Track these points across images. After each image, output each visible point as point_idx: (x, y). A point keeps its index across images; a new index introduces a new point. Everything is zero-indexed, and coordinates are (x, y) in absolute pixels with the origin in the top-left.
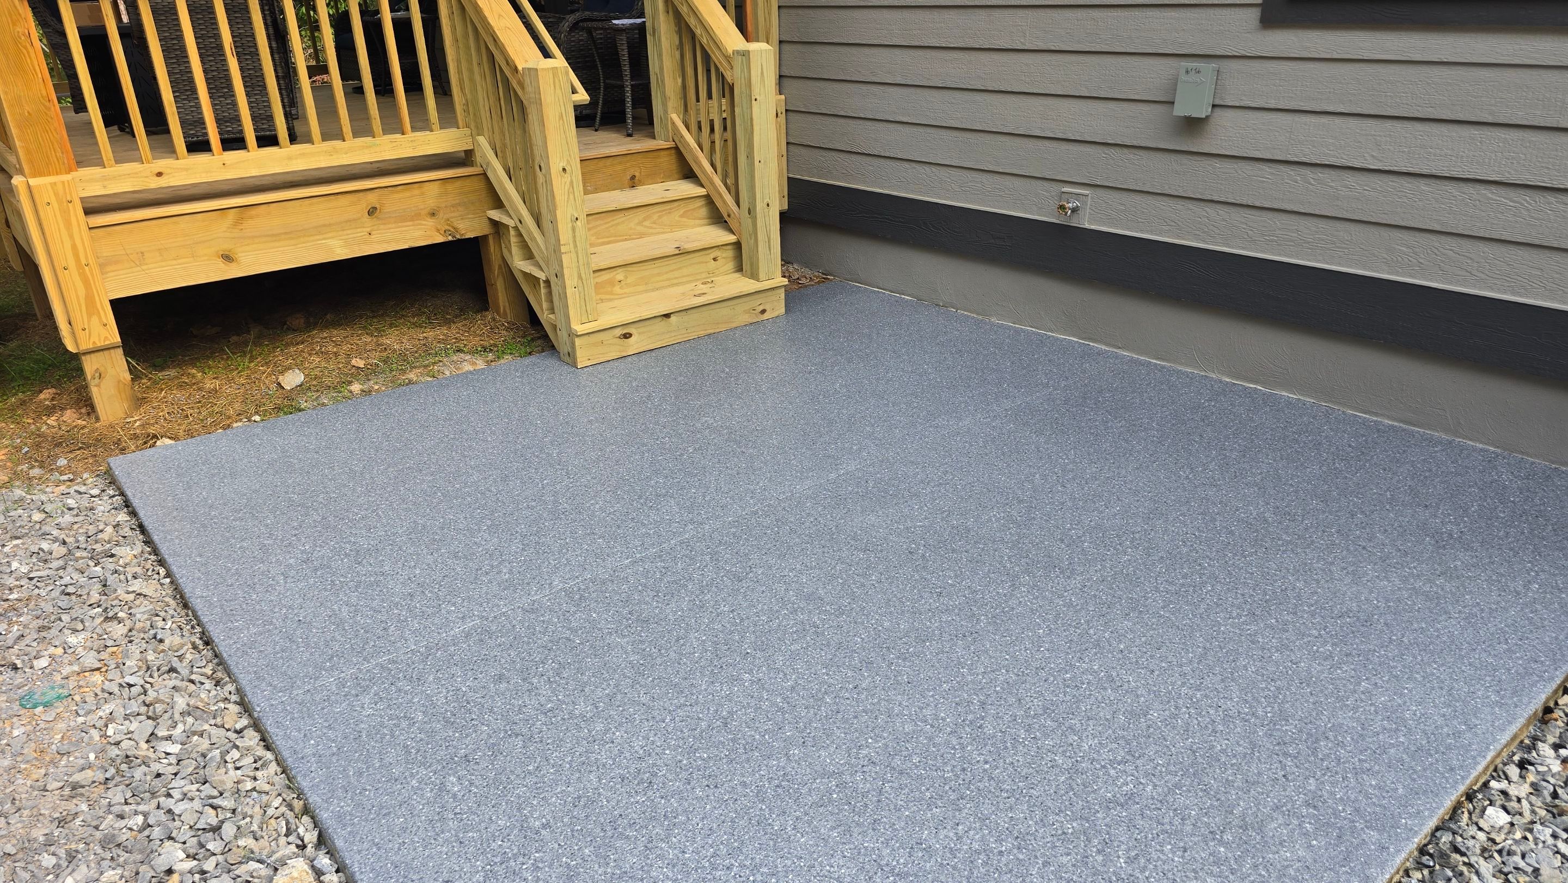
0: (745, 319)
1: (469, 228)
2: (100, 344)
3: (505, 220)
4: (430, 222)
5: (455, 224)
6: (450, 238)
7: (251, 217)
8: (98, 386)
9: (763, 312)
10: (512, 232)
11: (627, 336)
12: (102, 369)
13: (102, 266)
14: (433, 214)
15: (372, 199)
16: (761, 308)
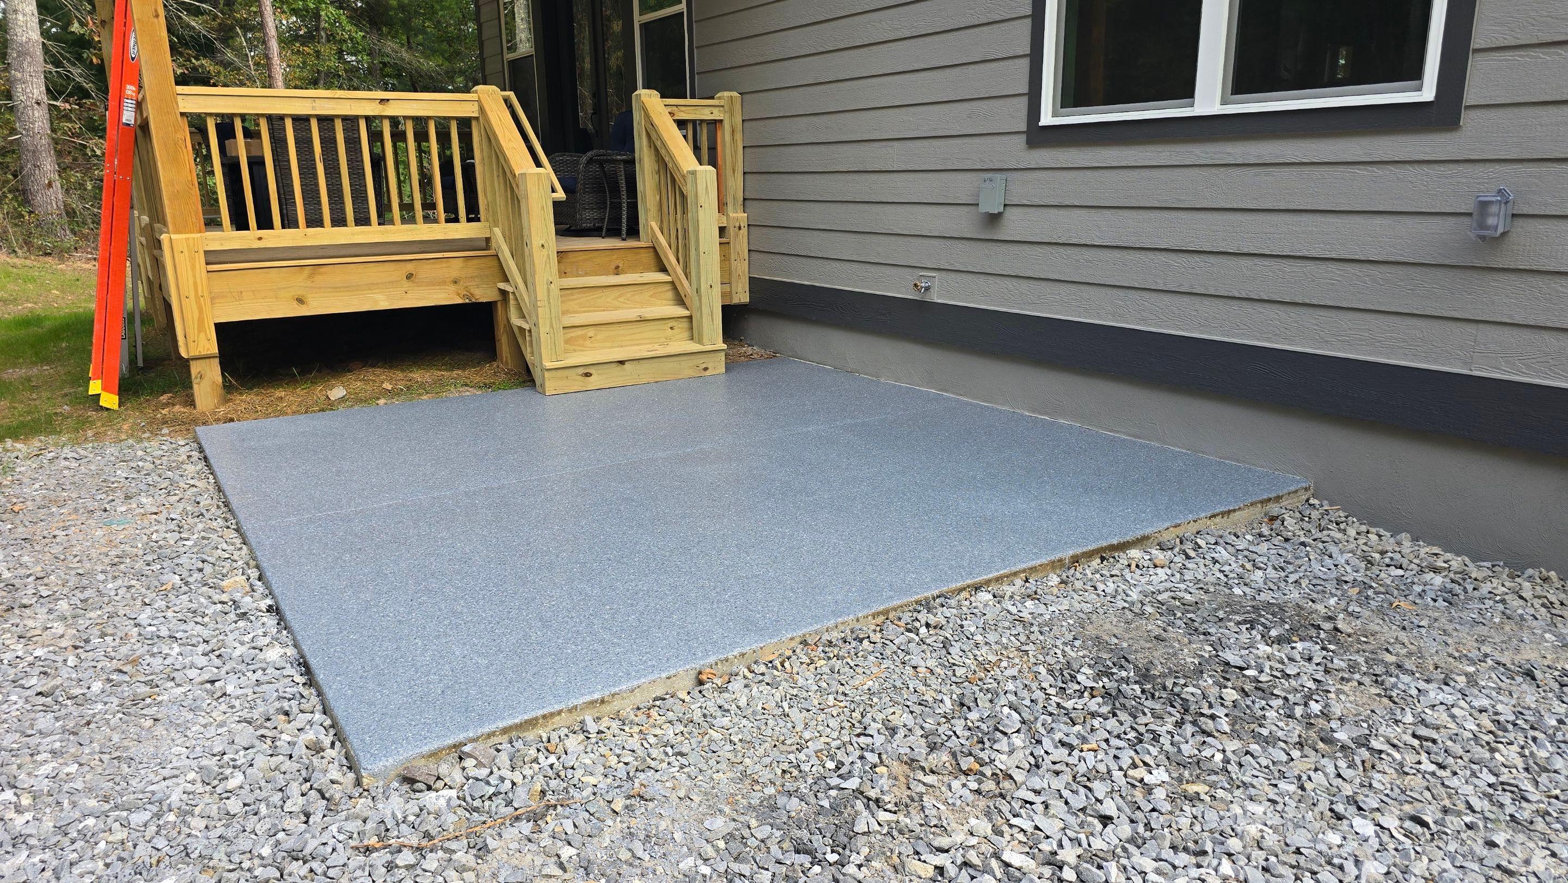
0: (691, 373)
1: (484, 294)
2: (204, 353)
3: (509, 288)
4: (453, 288)
5: (472, 291)
6: (467, 301)
7: (320, 274)
8: (199, 384)
9: (706, 369)
10: (511, 297)
11: (588, 375)
12: (203, 372)
13: (212, 299)
14: (456, 282)
15: (410, 267)
16: (704, 366)
